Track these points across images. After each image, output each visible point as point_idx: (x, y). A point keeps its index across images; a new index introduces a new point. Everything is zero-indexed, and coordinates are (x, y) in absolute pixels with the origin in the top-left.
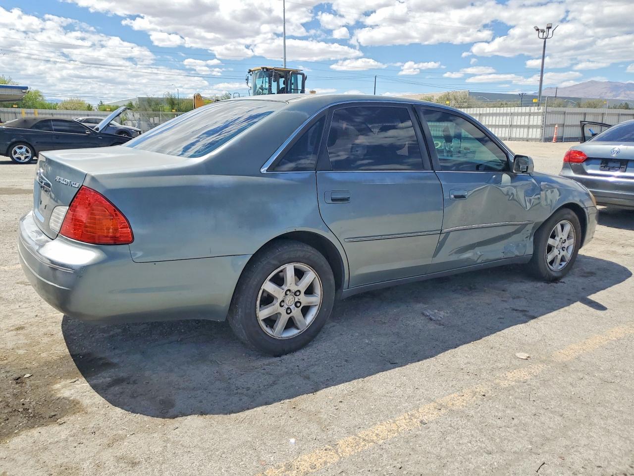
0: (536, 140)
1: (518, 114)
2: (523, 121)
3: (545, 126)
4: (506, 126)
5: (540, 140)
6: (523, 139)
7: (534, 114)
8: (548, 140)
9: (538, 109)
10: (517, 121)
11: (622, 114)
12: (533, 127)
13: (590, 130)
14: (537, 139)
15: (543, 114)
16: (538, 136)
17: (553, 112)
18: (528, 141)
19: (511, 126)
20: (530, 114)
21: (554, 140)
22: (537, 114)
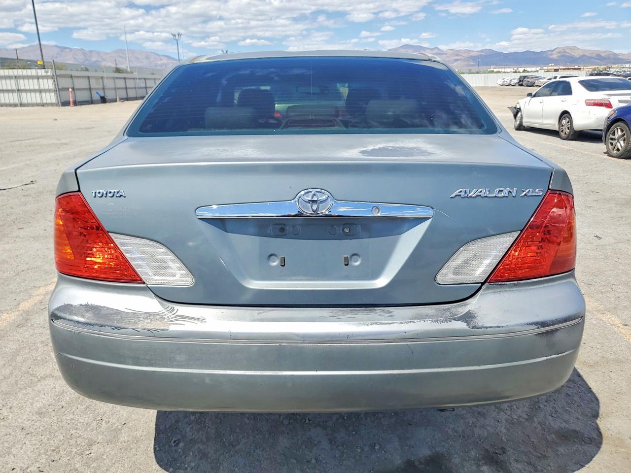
0: (52, 105)
1: (24, 77)
2: (33, 84)
3: (58, 90)
4: (13, 91)
5: (57, 105)
6: (38, 105)
7: (43, 77)
8: (66, 104)
9: (47, 72)
10: (23, 84)
11: (117, 78)
12: (46, 91)
13: (97, 93)
14: (54, 104)
15: (52, 77)
16: (54, 101)
17: (61, 75)
18: (43, 106)
19: (18, 90)
20: (38, 78)
21: (71, 104)
22: (47, 77)
